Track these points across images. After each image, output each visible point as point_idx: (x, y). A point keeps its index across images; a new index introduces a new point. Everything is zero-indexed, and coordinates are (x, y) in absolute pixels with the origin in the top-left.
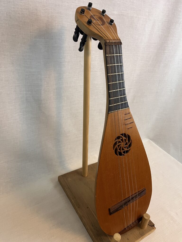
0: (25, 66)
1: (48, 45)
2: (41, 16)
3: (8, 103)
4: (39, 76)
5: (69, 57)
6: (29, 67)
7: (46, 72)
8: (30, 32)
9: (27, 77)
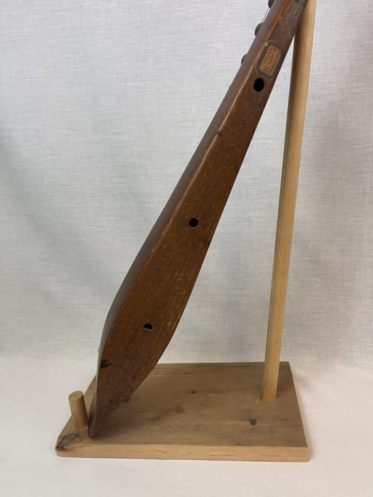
0: (113, 132)
1: (149, 92)
2: (133, 45)
3: (90, 196)
4: (135, 147)
5: (193, 110)
6: (118, 133)
7: (149, 141)
8: (117, 74)
9: (118, 151)
